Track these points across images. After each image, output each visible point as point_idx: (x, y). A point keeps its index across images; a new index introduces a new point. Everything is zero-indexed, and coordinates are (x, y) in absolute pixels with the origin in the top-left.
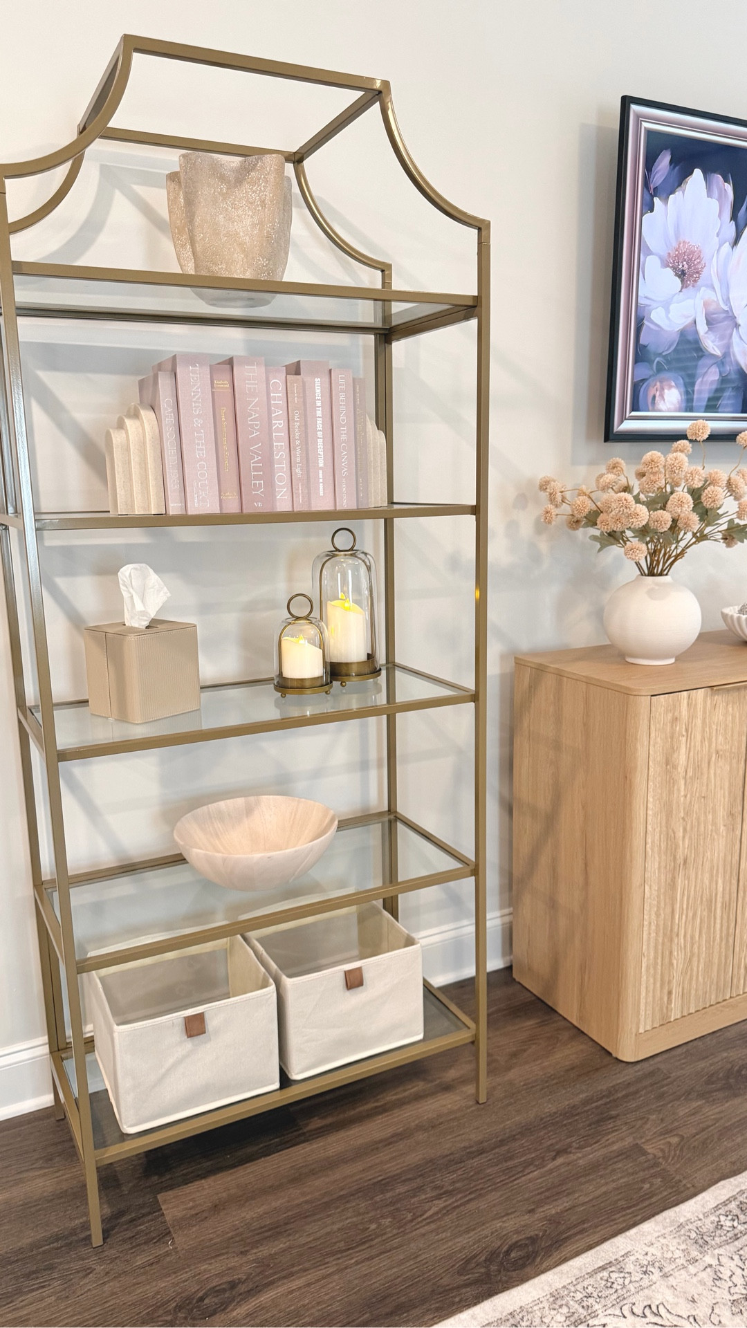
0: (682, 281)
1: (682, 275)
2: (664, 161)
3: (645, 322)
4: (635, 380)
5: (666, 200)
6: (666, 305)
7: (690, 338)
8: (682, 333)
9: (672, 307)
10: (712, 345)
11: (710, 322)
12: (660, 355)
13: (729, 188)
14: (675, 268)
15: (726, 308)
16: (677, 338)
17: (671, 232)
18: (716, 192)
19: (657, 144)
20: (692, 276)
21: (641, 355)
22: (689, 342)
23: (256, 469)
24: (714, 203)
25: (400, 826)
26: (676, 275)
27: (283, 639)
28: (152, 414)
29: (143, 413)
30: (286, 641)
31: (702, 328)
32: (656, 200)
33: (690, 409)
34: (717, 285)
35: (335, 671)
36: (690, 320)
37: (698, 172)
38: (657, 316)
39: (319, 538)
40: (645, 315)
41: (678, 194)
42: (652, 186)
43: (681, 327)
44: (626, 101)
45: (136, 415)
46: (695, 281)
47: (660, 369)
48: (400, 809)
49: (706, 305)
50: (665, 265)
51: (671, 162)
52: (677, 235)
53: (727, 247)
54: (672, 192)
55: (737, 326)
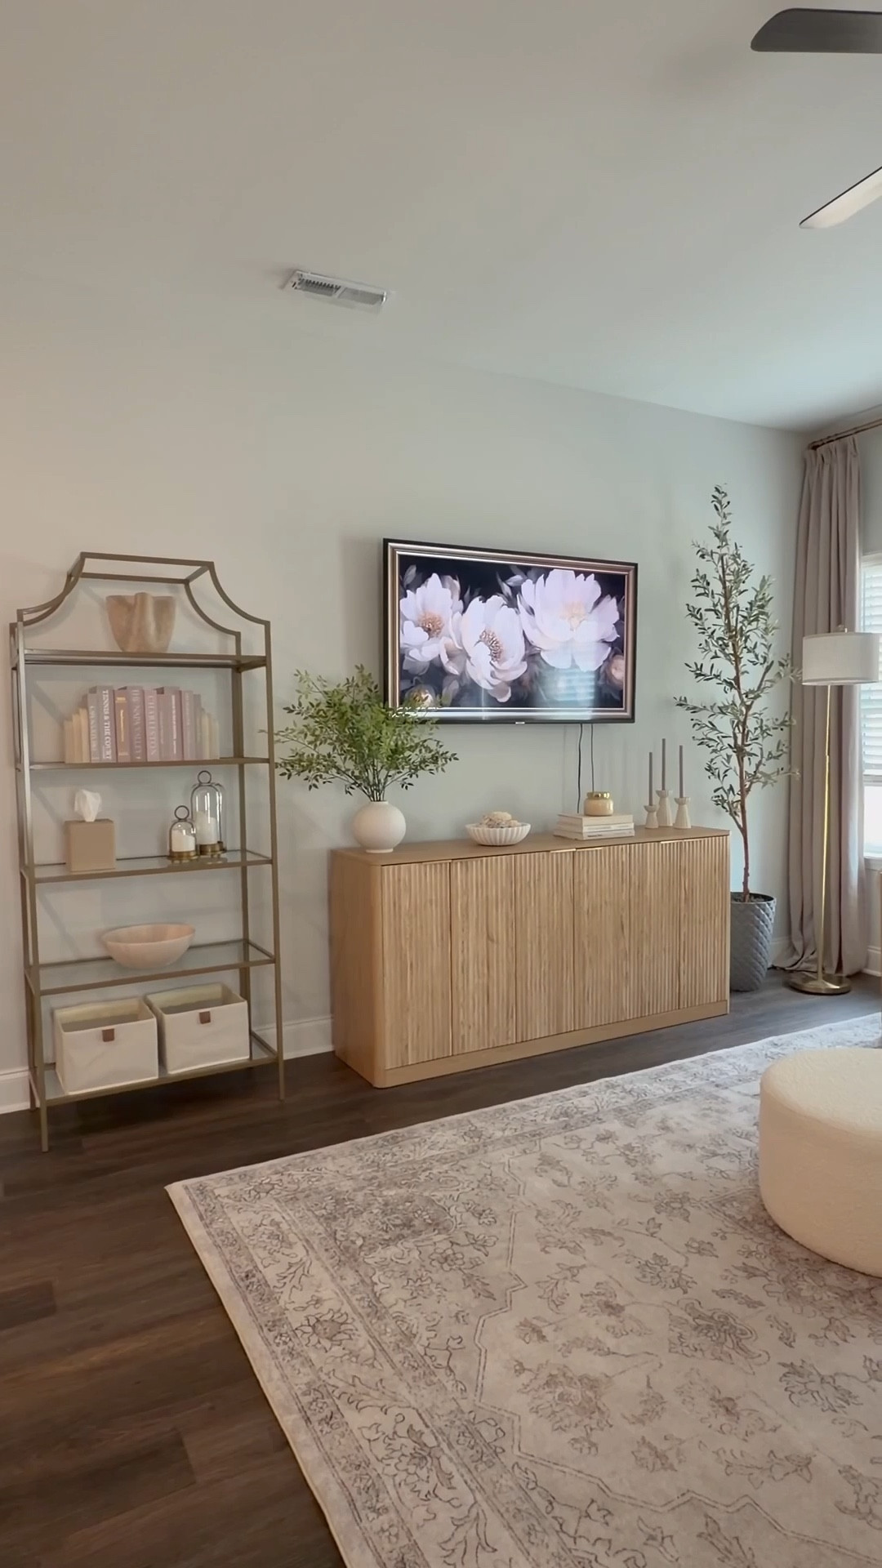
0: (429, 634)
1: (428, 631)
2: (412, 571)
3: (406, 657)
4: (402, 689)
5: (415, 591)
6: (420, 647)
7: (438, 665)
8: (432, 663)
9: (423, 648)
10: (452, 669)
11: (450, 656)
12: (417, 675)
13: (457, 583)
14: (423, 627)
15: (460, 648)
16: (428, 664)
17: (421, 609)
18: (447, 584)
19: (406, 562)
20: (435, 631)
21: (405, 675)
22: (436, 667)
23: (138, 740)
24: (448, 592)
25: (250, 948)
26: (425, 631)
27: (173, 832)
28: (85, 711)
29: (81, 710)
30: (175, 833)
31: (445, 659)
32: (408, 591)
33: (442, 705)
34: (453, 635)
35: (201, 849)
36: (436, 655)
37: (435, 576)
38: (414, 654)
39: (189, 777)
40: (406, 653)
41: (423, 587)
42: (405, 584)
43: (430, 659)
44: (386, 541)
45: (78, 713)
46: (438, 634)
47: (418, 683)
48: (251, 938)
49: (446, 647)
50: (417, 625)
51: (417, 571)
52: (424, 609)
53: (458, 614)
54: (419, 586)
55: (469, 658)
